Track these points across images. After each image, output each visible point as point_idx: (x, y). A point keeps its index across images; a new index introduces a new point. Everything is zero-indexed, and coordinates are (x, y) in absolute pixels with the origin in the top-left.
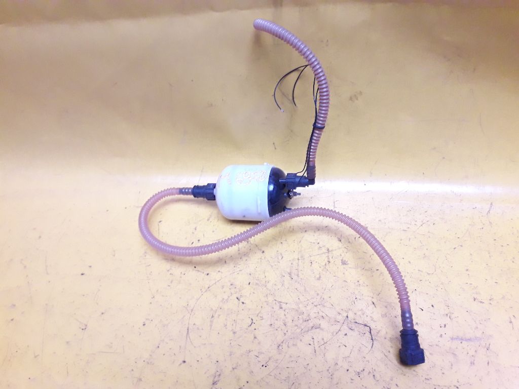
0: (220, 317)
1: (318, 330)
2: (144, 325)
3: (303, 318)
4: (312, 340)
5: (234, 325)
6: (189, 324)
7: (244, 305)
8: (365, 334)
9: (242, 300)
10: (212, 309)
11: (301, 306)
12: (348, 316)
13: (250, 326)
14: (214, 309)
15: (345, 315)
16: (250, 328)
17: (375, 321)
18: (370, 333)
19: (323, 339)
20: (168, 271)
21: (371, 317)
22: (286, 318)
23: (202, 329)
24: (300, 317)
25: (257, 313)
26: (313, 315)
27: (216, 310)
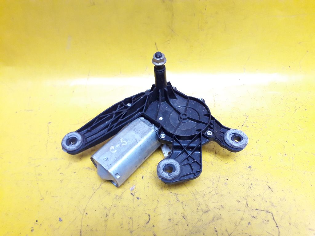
0: (115, 215)
1: (219, 221)
2: (32, 230)
3: (202, 210)
4: (216, 233)
5: (131, 222)
6: (81, 226)
7: (139, 200)
8: (268, 221)
9: (137, 195)
10: (106, 208)
11: (198, 196)
12: (248, 203)
13: (148, 222)
14: (108, 208)
15: (245, 202)
16: (148, 225)
17: (275, 206)
18: (274, 219)
19: (227, 231)
20: (58, 170)
21: (270, 202)
22: (185, 210)
23: (97, 231)
24: (199, 208)
25: (154, 208)
26: (211, 206)
27: (110, 208)
